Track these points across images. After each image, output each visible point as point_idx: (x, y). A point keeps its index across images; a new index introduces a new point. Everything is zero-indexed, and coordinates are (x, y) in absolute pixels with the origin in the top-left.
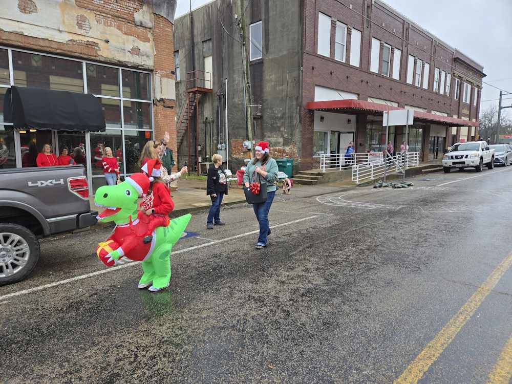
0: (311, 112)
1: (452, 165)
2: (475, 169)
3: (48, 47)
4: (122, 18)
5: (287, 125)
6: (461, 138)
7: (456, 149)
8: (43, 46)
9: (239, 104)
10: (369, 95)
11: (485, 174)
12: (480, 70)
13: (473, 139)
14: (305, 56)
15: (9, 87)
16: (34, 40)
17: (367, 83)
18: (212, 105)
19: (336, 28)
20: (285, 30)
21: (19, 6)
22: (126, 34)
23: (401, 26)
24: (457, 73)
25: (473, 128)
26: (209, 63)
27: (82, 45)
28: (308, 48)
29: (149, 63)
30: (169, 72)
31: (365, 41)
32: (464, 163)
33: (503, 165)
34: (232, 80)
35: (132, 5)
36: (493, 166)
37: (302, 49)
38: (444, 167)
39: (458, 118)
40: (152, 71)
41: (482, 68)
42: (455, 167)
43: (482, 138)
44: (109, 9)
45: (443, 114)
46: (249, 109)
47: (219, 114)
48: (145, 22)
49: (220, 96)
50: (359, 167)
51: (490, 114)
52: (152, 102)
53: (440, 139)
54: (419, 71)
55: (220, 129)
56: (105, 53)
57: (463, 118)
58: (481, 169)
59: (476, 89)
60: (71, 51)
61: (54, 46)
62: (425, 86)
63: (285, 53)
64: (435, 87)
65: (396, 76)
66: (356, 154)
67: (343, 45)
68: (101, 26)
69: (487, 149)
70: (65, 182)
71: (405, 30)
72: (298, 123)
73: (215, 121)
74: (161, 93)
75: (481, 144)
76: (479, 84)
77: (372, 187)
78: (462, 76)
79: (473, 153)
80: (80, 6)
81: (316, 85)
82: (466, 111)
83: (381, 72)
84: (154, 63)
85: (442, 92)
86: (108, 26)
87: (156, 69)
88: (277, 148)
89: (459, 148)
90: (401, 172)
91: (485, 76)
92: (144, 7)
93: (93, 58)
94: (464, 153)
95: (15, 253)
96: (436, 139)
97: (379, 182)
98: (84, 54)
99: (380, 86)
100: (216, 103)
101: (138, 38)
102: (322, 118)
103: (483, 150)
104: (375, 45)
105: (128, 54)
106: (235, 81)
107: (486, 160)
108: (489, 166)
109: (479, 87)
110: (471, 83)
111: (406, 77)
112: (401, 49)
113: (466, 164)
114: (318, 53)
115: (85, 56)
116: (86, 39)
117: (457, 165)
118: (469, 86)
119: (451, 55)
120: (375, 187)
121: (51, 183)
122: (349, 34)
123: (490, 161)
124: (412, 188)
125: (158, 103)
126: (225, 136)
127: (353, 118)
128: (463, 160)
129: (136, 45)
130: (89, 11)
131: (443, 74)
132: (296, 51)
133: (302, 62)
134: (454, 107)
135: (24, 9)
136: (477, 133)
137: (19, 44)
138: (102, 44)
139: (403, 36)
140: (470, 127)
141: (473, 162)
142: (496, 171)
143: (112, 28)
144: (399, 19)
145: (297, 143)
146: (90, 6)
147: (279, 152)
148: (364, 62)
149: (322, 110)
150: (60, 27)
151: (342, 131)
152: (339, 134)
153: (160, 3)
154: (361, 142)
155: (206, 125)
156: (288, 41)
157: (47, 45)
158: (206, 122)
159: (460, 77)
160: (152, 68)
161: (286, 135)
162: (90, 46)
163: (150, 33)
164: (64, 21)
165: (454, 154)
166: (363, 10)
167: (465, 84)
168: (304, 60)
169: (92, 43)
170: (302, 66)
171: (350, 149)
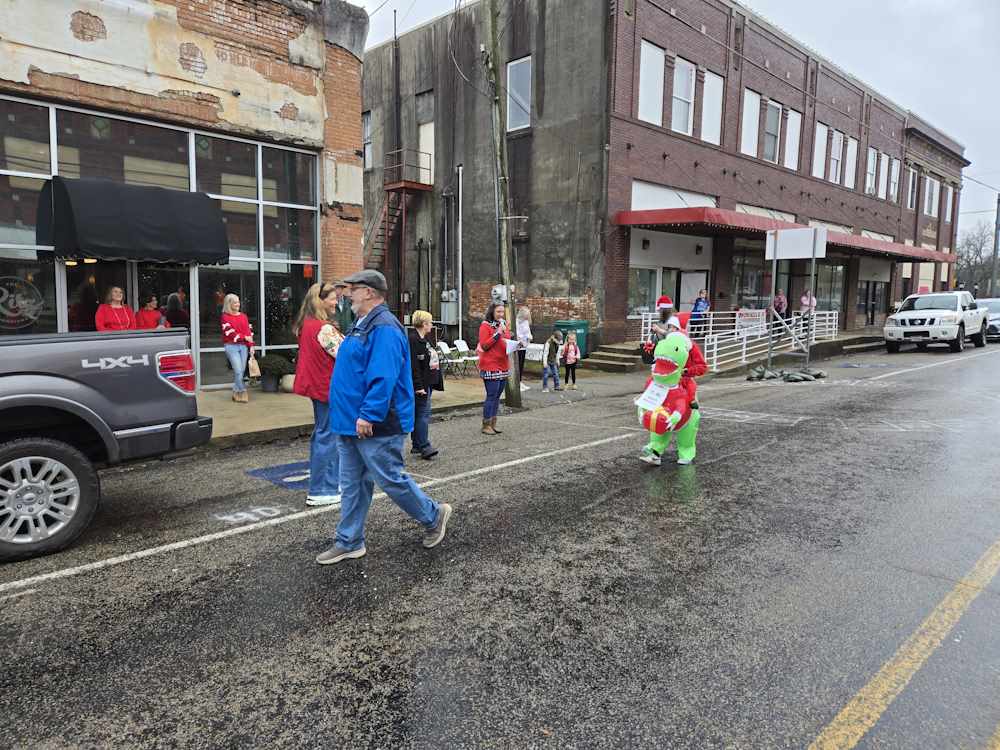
0: (624, 232)
1: (903, 338)
2: (947, 345)
3: (123, 103)
4: (265, 50)
5: (576, 255)
6: (921, 284)
7: (910, 307)
8: (113, 102)
9: (483, 214)
10: (739, 199)
11: (969, 357)
12: (958, 152)
13: (945, 287)
14: (614, 123)
15: (49, 177)
16: (98, 89)
17: (735, 175)
18: (433, 215)
19: (675, 70)
20: (575, 73)
21: (73, 26)
22: (273, 80)
23: (802, 67)
24: (912, 159)
25: (945, 266)
26: (428, 135)
27: (187, 101)
28: (619, 108)
29: (314, 135)
30: (352, 152)
31: (732, 97)
32: (926, 333)
34: (471, 169)
35: (285, 25)
36: (984, 342)
37: (607, 110)
38: (887, 341)
39: (915, 245)
40: (319, 150)
41: (963, 149)
42: (910, 343)
43: (962, 286)
44: (241, 33)
45: (885, 237)
46: (505, 225)
47: (445, 231)
48: (309, 59)
49: (447, 199)
50: (719, 339)
51: (977, 239)
52: (318, 208)
53: (878, 287)
54: (836, 153)
55: (447, 262)
56: (233, 115)
57: (923, 245)
58: (961, 347)
59: (951, 190)
60: (168, 112)
61: (136, 100)
62: (849, 183)
63: (575, 117)
64: (868, 185)
65: (791, 162)
66: (712, 313)
67: (688, 103)
68: (226, 66)
69: (973, 307)
70: (152, 359)
71: (809, 73)
72: (598, 252)
73: (438, 245)
74: (336, 191)
75: (962, 296)
76: (956, 181)
77: (745, 378)
78: (921, 163)
79: (945, 315)
80: (188, 28)
81: (635, 179)
82: (930, 233)
83: (762, 155)
84: (324, 134)
85: (882, 195)
86: (239, 64)
87: (327, 146)
88: (558, 299)
89: (916, 304)
90: (801, 351)
91: (968, 163)
92: (307, 30)
93: (209, 124)
94: (927, 315)
95: (52, 496)
96: (871, 286)
97: (758, 369)
98: (192, 117)
99: (759, 182)
100: (440, 212)
101: (296, 88)
102: (646, 243)
103: (964, 309)
104: (751, 102)
105: (275, 117)
106: (478, 169)
107: (973, 328)
108: (977, 341)
109: (956, 186)
110: (941, 178)
111: (811, 165)
112: (801, 110)
113: (931, 336)
114: (640, 118)
115: (193, 122)
116: (196, 89)
117: (913, 339)
118: (937, 184)
119: (901, 124)
120: (750, 379)
121: (125, 362)
122: (700, 81)
123: (978, 330)
124: (822, 381)
125: (329, 211)
126: (456, 275)
127: (706, 242)
128: (925, 328)
129: (290, 100)
130: (203, 36)
131: (885, 159)
132: (597, 113)
134: (910, 223)
135: (82, 32)
136: (952, 276)
137: (70, 97)
138: (226, 99)
139: (805, 85)
140: (938, 264)
141: (944, 333)
142: (991, 351)
143: (245, 68)
144: (797, 54)
145: (597, 291)
146: (206, 27)
147: (560, 308)
148: (729, 135)
149: (646, 227)
150: (150, 65)
151: (684, 266)
152: (679, 273)
153: (338, 23)
154: (721, 291)
155: (420, 254)
156: (581, 94)
157: (123, 99)
158: (420, 248)
159: (918, 166)
160: (320, 145)
161: (574, 275)
162: (204, 103)
163: (318, 79)
164: (155, 56)
165: (908, 315)
166: (728, 37)
167: (929, 179)
168: (611, 132)
169: (208, 98)
170: (608, 142)
171: (701, 303)
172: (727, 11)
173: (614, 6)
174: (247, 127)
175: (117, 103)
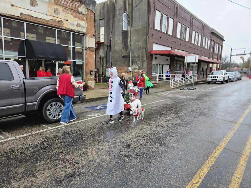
0: (151, 55)
1: (211, 81)
3: (41, 22)
4: (73, 10)
5: (140, 60)
6: (214, 68)
8: (39, 22)
9: (117, 50)
10: (176, 48)
11: (225, 85)
12: (222, 38)
13: (218, 69)
14: (150, 29)
15: (24, 39)
16: (36, 18)
17: (175, 42)
18: (104, 50)
19: (163, 17)
20: (140, 17)
21: (30, 3)
22: (75, 17)
23: (190, 17)
24: (213, 39)
25: (219, 65)
27: (56, 22)
28: (151, 26)
29: (84, 31)
30: (92, 35)
31: (175, 24)
32: (216, 80)
33: (232, 81)
34: (114, 39)
35: (78, 4)
36: (228, 82)
37: (148, 26)
38: (208, 81)
39: (213, 59)
40: (85, 34)
42: (213, 82)
43: (223, 69)
44: (68, 6)
45: (206, 57)
46: (131, 54)
47: (107, 54)
48: (83, 12)
49: (108, 46)
50: (173, 81)
51: (225, 58)
52: (84, 48)
53: (205, 69)
54: (197, 38)
55: (107, 61)
56: (66, 25)
57: (215, 60)
58: (224, 83)
59: (221, 47)
60: (52, 24)
61: (44, 22)
62: (199, 45)
63: (140, 27)
64: (203, 45)
65: (187, 40)
67: (166, 25)
68: (64, 14)
69: (227, 74)
71: (191, 19)
72: (146, 60)
73: (105, 57)
74: (89, 44)
75: (224, 71)
76: (222, 44)
77: (180, 89)
78: (215, 40)
79: (220, 75)
80: (56, 4)
81: (154, 43)
82: (216, 57)
83: (181, 38)
84: (86, 31)
85: (206, 48)
86: (68, 13)
87: (87, 33)
88: (136, 71)
89: (214, 73)
90: (192, 83)
91: (224, 40)
92: (82, 5)
93: (61, 27)
94: (217, 76)
95: (59, 110)
96: (203, 69)
97: (183, 87)
98: (57, 26)
99: (180, 44)
100: (106, 49)
101: (80, 19)
102: (156, 58)
103: (224, 74)
104: (179, 25)
105: (75, 26)
107: (226, 79)
108: (227, 82)
109: (222, 46)
110: (219, 44)
111: (191, 40)
112: (190, 27)
113: (218, 80)
114: (155, 28)
115: (57, 27)
116: (58, 19)
118: (218, 45)
119: (211, 31)
120: (181, 89)
122: (168, 20)
124: (197, 90)
125: (87, 49)
126: (110, 65)
127: (169, 58)
128: (216, 78)
129: (78, 22)
130: (60, 6)
131: (207, 39)
132: (146, 27)
133: (148, 32)
134: (211, 54)
135: (32, 4)
136: (220, 67)
137: (30, 20)
138: (64, 21)
139: (191, 21)
140: (217, 64)
141: (220, 80)
142: (230, 84)
143: (69, 14)
144: (189, 14)
145: (145, 69)
146: (60, 4)
147: (136, 73)
148: (174, 33)
149: (157, 54)
150: (47, 13)
151: (164, 64)
152: (163, 65)
153: (90, 4)
154: (172, 69)
155: (100, 59)
156: (142, 22)
157: (42, 21)
158: (100, 58)
159: (214, 41)
160: (85, 33)
161: (140, 65)
162: (59, 22)
163: (85, 17)
164: (49, 11)
165: (212, 76)
166: (174, 10)
167: (216, 44)
168: (149, 31)
169: (60, 21)
170: (148, 34)
171: (168, 72)
172: (174, 3)
173: (150, 2)
174: (69, 28)
175: (40, 22)
